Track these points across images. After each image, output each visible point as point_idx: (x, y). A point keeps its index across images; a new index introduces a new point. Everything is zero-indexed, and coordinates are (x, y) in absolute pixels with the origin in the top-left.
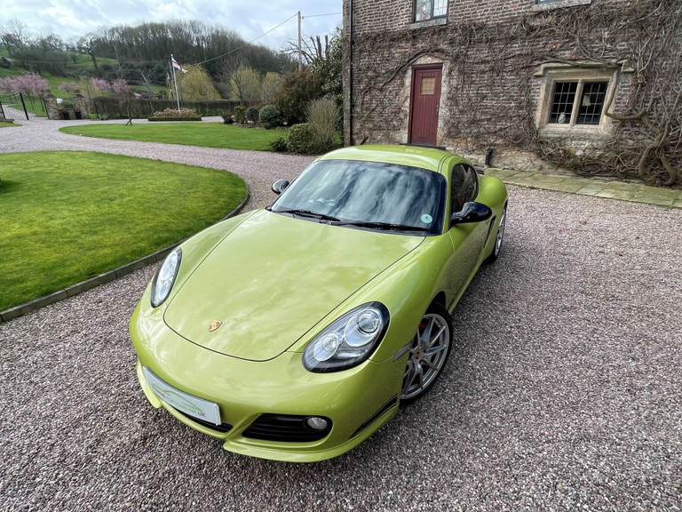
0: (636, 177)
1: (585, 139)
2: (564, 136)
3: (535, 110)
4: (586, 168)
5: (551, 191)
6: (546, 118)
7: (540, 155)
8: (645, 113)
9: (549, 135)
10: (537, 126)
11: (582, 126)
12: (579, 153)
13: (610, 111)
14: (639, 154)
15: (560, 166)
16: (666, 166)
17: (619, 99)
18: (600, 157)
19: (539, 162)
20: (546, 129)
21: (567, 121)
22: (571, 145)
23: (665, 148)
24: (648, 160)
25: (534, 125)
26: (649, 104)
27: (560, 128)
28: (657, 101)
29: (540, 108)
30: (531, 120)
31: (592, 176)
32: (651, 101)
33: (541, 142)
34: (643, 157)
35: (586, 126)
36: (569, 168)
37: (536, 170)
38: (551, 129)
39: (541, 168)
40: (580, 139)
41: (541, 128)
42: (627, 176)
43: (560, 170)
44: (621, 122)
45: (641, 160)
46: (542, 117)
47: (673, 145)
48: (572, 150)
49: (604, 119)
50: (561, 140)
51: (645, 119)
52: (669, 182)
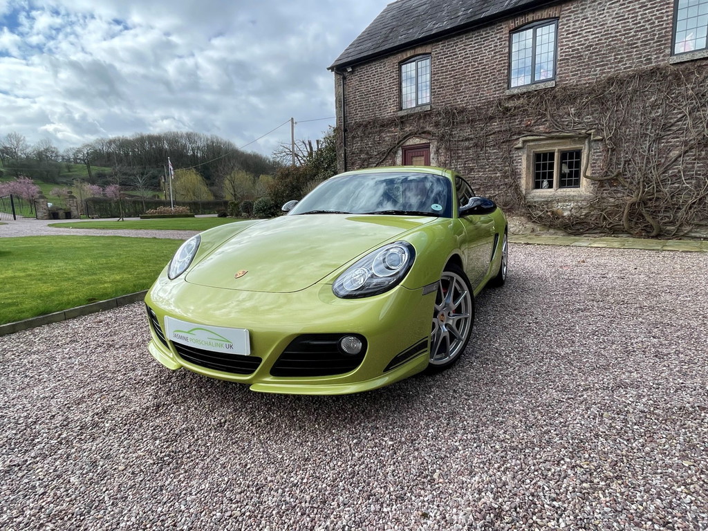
0: (623, 232)
1: (570, 201)
2: (550, 199)
3: (520, 178)
4: (575, 227)
5: (546, 245)
6: (531, 184)
7: (530, 218)
8: (619, 174)
9: (536, 200)
10: (524, 192)
11: (565, 189)
12: (566, 214)
13: (588, 174)
14: (622, 210)
15: (551, 226)
16: (649, 219)
17: (594, 163)
18: (586, 215)
19: (530, 225)
20: (533, 194)
21: (550, 186)
22: (558, 207)
23: (644, 202)
24: (631, 214)
25: (521, 191)
26: (622, 166)
27: (545, 193)
28: (627, 162)
29: (524, 175)
30: (517, 188)
31: (582, 234)
32: (622, 163)
33: (529, 206)
34: (626, 212)
35: (569, 189)
36: (559, 229)
37: (528, 232)
38: (538, 194)
39: (533, 231)
40: (565, 201)
41: (527, 193)
42: (614, 231)
43: (552, 231)
44: (601, 183)
45: (625, 214)
46: (527, 184)
47: (650, 200)
48: (560, 211)
49: (584, 182)
50: (548, 202)
51: (621, 179)
52: (654, 233)
